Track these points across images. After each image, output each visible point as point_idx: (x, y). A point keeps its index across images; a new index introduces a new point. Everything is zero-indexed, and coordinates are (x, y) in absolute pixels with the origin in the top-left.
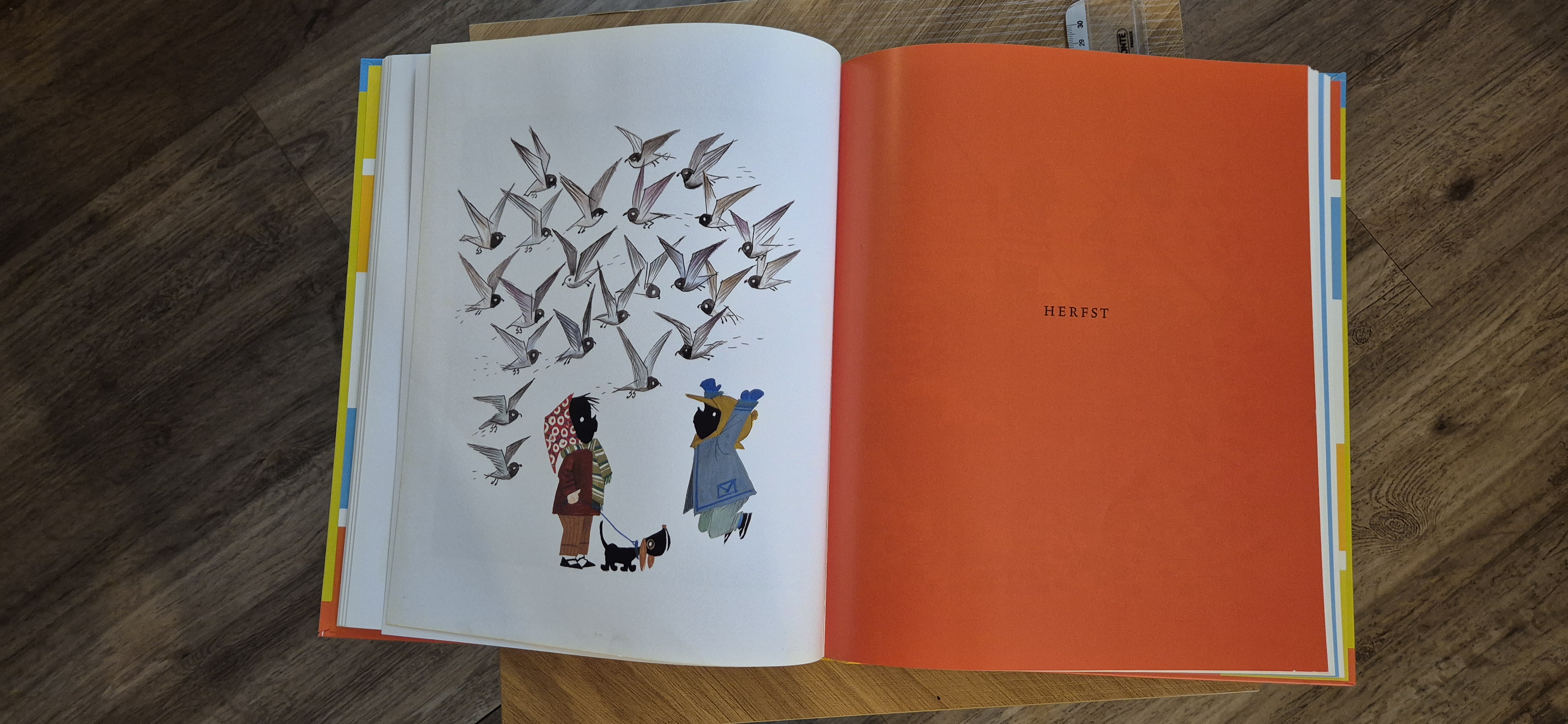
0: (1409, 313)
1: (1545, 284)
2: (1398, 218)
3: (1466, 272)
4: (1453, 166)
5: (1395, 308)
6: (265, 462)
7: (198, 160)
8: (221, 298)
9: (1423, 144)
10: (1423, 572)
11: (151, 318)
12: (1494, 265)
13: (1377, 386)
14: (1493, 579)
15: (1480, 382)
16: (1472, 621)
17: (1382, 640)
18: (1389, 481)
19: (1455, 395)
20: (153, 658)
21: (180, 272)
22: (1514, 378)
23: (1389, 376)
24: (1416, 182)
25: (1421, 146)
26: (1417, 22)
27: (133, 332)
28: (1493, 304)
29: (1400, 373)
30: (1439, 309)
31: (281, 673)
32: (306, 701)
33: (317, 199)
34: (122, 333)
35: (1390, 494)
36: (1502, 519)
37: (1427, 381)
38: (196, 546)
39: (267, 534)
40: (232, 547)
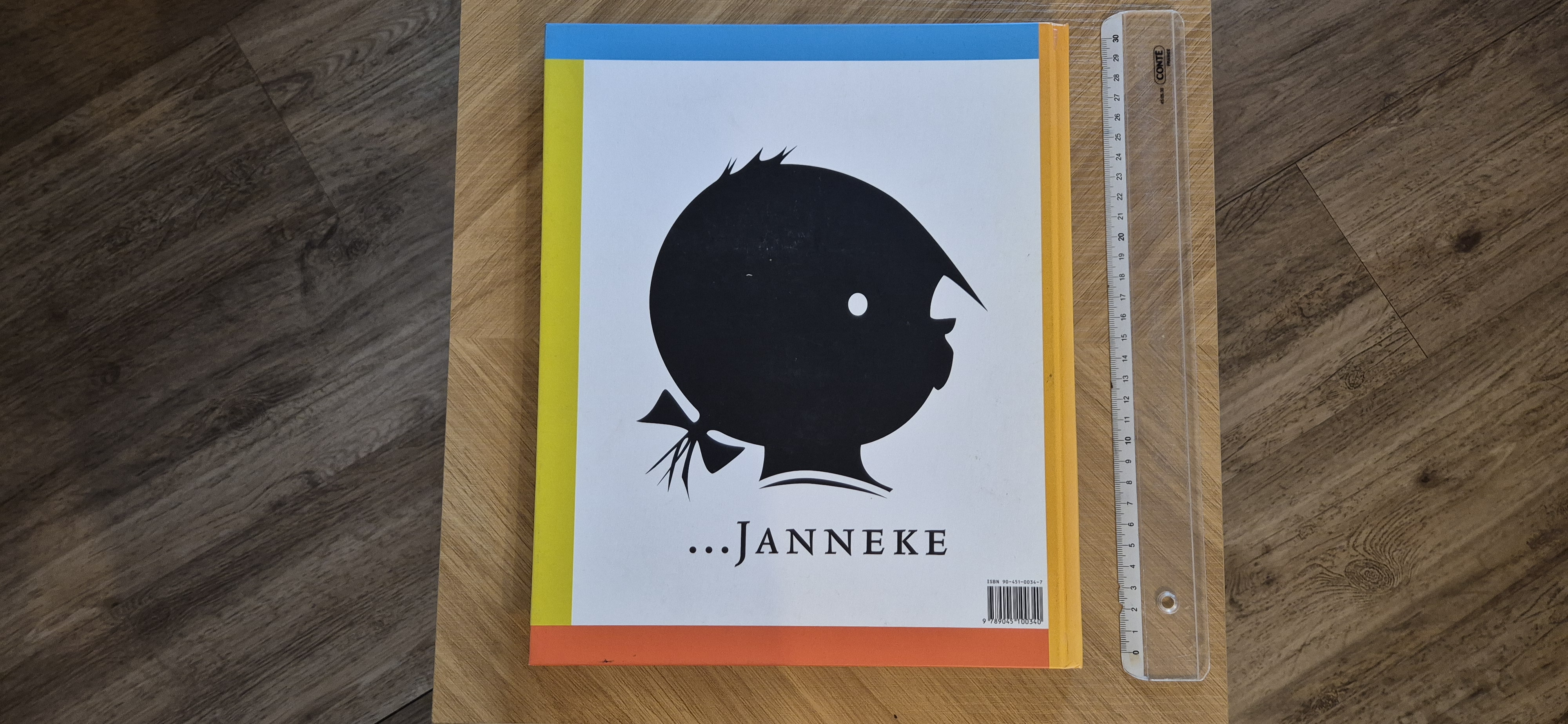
0: (1404, 361)
1: (1542, 345)
2: (1401, 265)
3: (1464, 326)
4: (1462, 217)
5: (1390, 355)
6: (217, 411)
7: (174, 88)
8: (186, 236)
9: (1434, 192)
10: (1394, 625)
11: (109, 250)
12: (1495, 320)
13: (1365, 433)
14: (1463, 638)
15: (1468, 438)
16: (1438, 679)
17: (1345, 690)
18: (1368, 530)
19: (1441, 450)
20: (81, 604)
21: (144, 204)
22: (1502, 436)
23: (1377, 424)
24: (1423, 229)
25: (1430, 194)
26: (1439, 67)
27: (90, 263)
28: (1487, 361)
29: (1391, 421)
30: (1433, 360)
31: (215, 631)
32: (238, 663)
33: (296, 142)
34: (77, 262)
35: (1368, 543)
36: (1478, 578)
37: (1414, 432)
38: (136, 492)
39: (213, 486)
40: (175, 495)
